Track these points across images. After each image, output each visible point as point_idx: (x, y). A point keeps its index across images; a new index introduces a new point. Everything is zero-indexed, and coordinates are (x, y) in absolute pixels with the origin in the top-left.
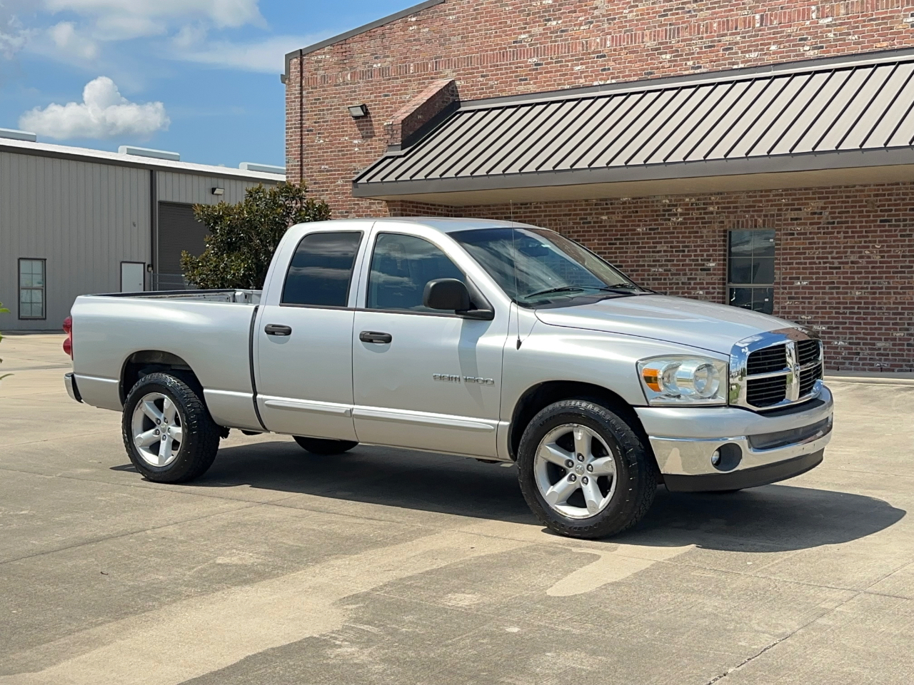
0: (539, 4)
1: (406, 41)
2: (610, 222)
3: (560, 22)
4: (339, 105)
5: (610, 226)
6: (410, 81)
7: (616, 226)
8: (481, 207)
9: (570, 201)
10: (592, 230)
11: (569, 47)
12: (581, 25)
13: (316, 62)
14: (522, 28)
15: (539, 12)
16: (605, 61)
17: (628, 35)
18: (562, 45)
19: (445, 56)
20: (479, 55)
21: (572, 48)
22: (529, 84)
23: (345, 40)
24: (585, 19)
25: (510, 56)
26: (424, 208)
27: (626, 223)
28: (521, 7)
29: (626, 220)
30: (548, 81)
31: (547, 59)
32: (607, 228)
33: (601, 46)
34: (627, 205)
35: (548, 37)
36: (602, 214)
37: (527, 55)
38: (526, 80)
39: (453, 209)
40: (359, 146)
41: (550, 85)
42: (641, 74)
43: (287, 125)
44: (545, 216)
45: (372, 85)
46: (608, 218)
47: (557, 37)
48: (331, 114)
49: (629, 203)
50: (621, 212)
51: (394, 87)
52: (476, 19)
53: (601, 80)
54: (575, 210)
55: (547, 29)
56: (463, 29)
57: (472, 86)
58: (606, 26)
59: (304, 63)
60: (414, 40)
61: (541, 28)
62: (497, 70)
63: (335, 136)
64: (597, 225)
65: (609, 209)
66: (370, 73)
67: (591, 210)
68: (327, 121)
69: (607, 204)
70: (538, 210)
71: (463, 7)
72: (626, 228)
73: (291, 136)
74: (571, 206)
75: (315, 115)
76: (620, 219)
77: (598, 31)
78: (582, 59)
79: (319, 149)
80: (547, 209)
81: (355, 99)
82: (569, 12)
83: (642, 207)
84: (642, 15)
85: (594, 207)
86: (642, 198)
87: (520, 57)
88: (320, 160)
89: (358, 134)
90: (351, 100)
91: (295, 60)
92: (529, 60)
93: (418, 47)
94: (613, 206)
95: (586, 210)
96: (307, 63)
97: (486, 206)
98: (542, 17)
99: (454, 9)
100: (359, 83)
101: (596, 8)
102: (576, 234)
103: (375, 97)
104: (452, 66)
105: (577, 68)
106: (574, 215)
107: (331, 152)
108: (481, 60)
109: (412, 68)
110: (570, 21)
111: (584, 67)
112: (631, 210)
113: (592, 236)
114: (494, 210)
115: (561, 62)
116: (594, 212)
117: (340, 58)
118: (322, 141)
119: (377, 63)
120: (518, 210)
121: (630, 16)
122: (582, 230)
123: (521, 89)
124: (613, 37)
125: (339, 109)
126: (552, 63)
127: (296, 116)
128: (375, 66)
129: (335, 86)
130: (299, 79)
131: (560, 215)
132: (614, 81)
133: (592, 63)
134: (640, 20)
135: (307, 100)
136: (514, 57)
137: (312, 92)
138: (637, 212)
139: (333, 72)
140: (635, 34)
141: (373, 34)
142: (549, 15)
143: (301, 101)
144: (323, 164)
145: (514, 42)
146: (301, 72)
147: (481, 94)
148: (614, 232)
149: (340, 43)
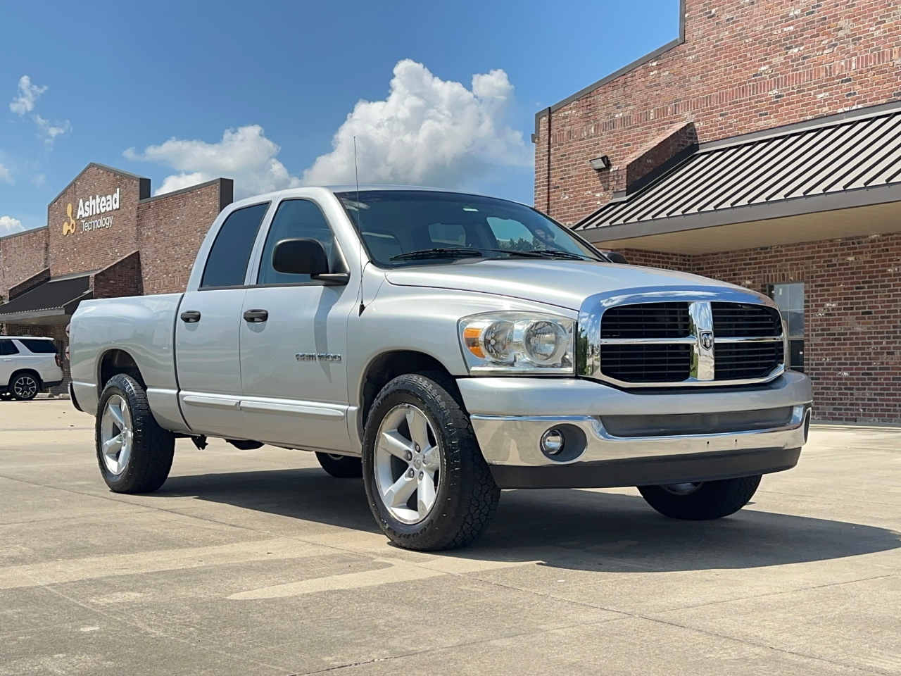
0: (780, 32)
1: (647, 87)
2: (857, 263)
3: (802, 48)
4: (583, 159)
5: (857, 268)
6: (650, 128)
7: (864, 267)
8: (720, 255)
9: (813, 243)
10: (838, 273)
11: (811, 74)
12: (824, 49)
13: (564, 118)
14: (762, 60)
15: (780, 41)
16: (850, 85)
17: (875, 54)
18: (804, 73)
19: (684, 99)
20: (718, 93)
21: (815, 76)
22: (769, 118)
23: (590, 93)
24: (829, 42)
25: (750, 91)
26: (654, 257)
27: (875, 264)
28: (761, 37)
29: (875, 260)
30: (789, 113)
31: (789, 89)
32: (855, 270)
33: (846, 69)
34: (877, 243)
35: (789, 66)
36: (849, 255)
37: (768, 87)
38: (766, 114)
39: (691, 258)
40: (601, 199)
41: (791, 118)
42: (890, 96)
43: (536, 183)
44: (786, 260)
45: (614, 136)
46: (855, 259)
47: (799, 64)
48: (576, 168)
49: (879, 241)
50: (869, 251)
51: (634, 135)
52: (715, 55)
53: (846, 106)
54: (819, 252)
55: (788, 57)
56: (703, 68)
57: (711, 126)
58: (851, 47)
59: (552, 120)
60: (655, 85)
61: (782, 58)
62: (736, 107)
63: (579, 191)
64: (843, 267)
65: (856, 248)
66: (613, 123)
67: (836, 250)
68: (572, 177)
69: (853, 243)
70: (779, 254)
71: (703, 46)
72: (875, 269)
73: (540, 195)
74: (814, 248)
75: (562, 171)
76: (868, 259)
77: (842, 53)
78: (825, 86)
79: (564, 205)
80: (789, 253)
81: (598, 152)
82: (811, 37)
83: (892, 244)
84: (890, 30)
85: (839, 247)
86: (893, 234)
87: (760, 91)
88: (565, 217)
89: (601, 187)
90: (595, 153)
91: (544, 118)
92: (770, 93)
93: (658, 92)
94: (861, 245)
95: (831, 251)
96: (556, 120)
97: (724, 253)
98: (783, 45)
99: (694, 48)
100: (602, 135)
101: (841, 29)
102: (820, 279)
103: (617, 147)
104: (691, 108)
105: (820, 96)
106: (818, 257)
107: (575, 207)
108: (720, 98)
109: (652, 114)
110: (812, 46)
111: (827, 94)
112: (880, 249)
113: (838, 279)
114: (732, 257)
115: (804, 91)
116: (839, 253)
117: (585, 112)
118: (567, 197)
119: (619, 113)
120: (758, 256)
121: (877, 34)
122: (826, 274)
123: (761, 124)
124: (858, 58)
125: (583, 163)
126: (793, 93)
127: (544, 174)
128: (617, 116)
129: (580, 140)
130: (547, 137)
131: (803, 259)
132: (860, 106)
133: (836, 88)
134: (888, 36)
135: (555, 157)
136: (753, 92)
137: (559, 149)
138: (887, 250)
139: (577, 127)
140: (883, 52)
141: (616, 84)
142: (790, 43)
143: (549, 158)
144: (568, 220)
145: (754, 76)
146: (550, 130)
147: (720, 134)
148: (862, 275)
149: (585, 97)
